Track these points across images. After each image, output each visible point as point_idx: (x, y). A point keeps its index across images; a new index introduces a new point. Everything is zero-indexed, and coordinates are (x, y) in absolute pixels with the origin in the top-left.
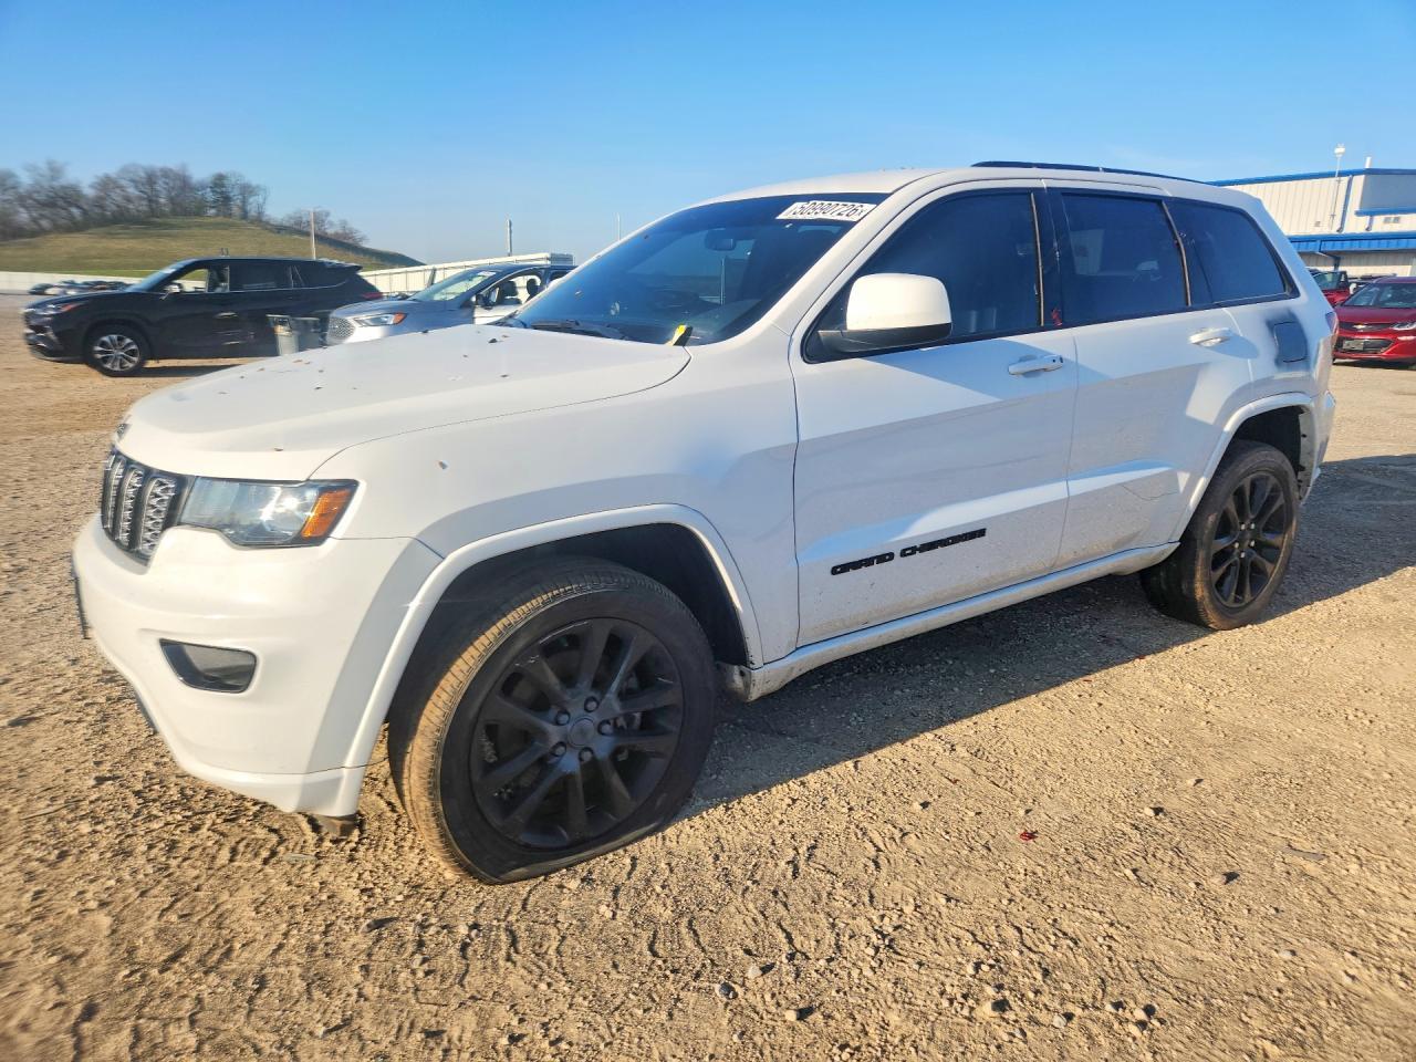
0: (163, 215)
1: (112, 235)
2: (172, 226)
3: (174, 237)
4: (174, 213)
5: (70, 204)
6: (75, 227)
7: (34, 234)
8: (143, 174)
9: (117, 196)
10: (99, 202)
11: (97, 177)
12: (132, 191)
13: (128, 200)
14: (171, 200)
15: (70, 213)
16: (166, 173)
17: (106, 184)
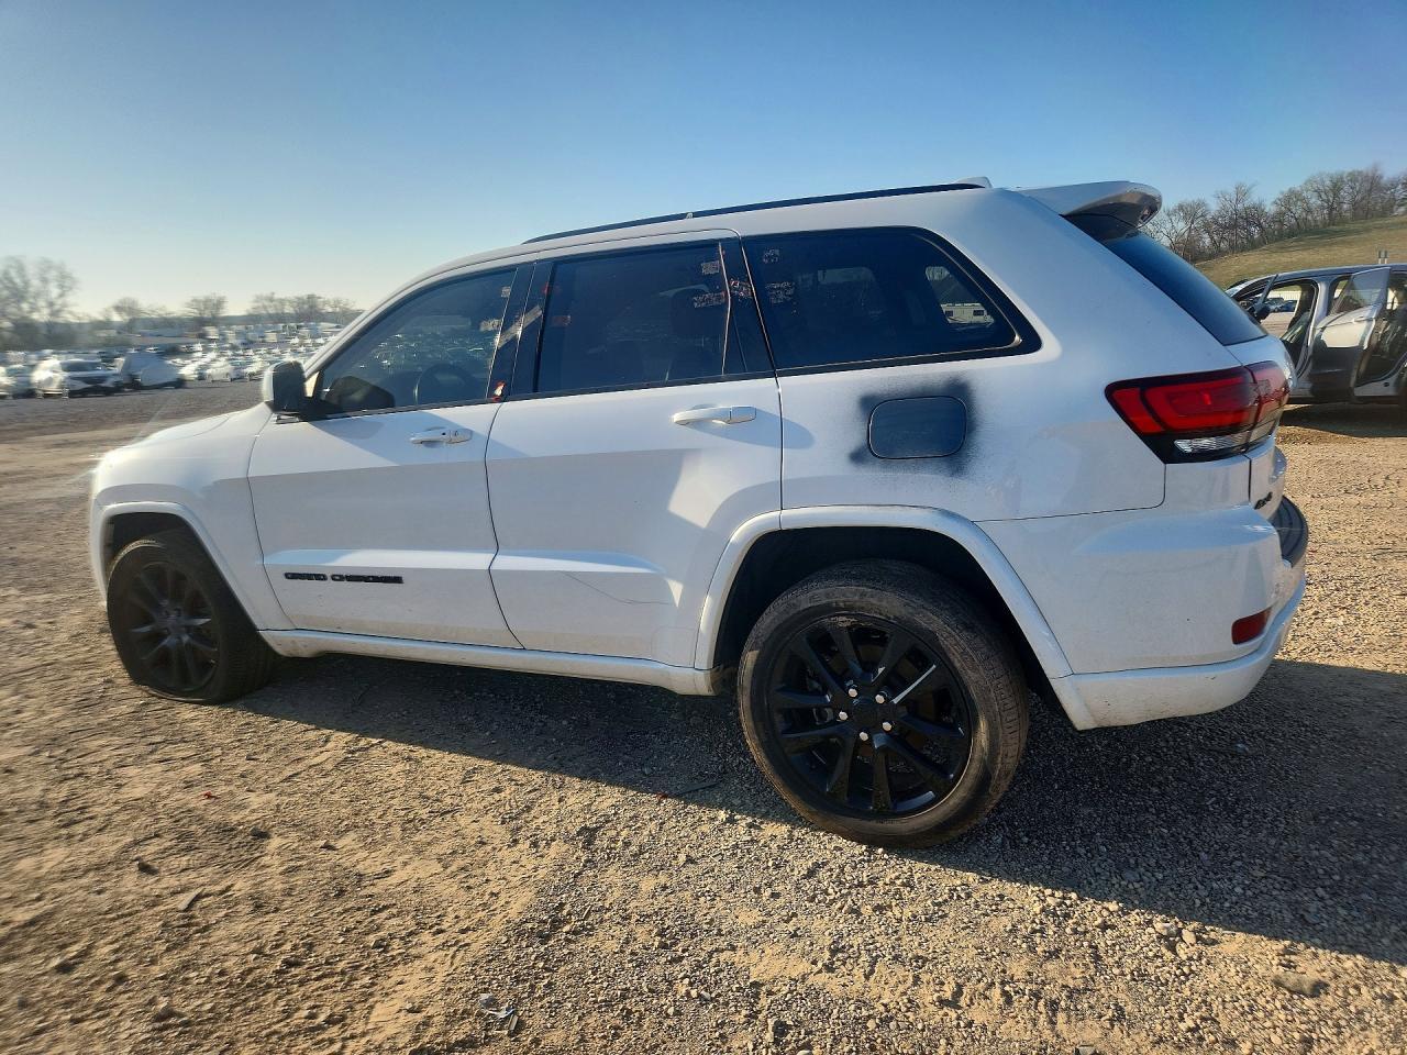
0: (1344, 221)
1: (1283, 249)
2: (1349, 232)
3: (1350, 244)
4: (1355, 217)
5: (1249, 223)
6: (1253, 245)
7: (1211, 257)
8: (1328, 183)
9: (1298, 211)
10: (1279, 218)
11: (1282, 193)
12: (1315, 201)
13: (1309, 211)
14: (1355, 205)
15: (1249, 232)
16: (1354, 177)
17: (1291, 198)
